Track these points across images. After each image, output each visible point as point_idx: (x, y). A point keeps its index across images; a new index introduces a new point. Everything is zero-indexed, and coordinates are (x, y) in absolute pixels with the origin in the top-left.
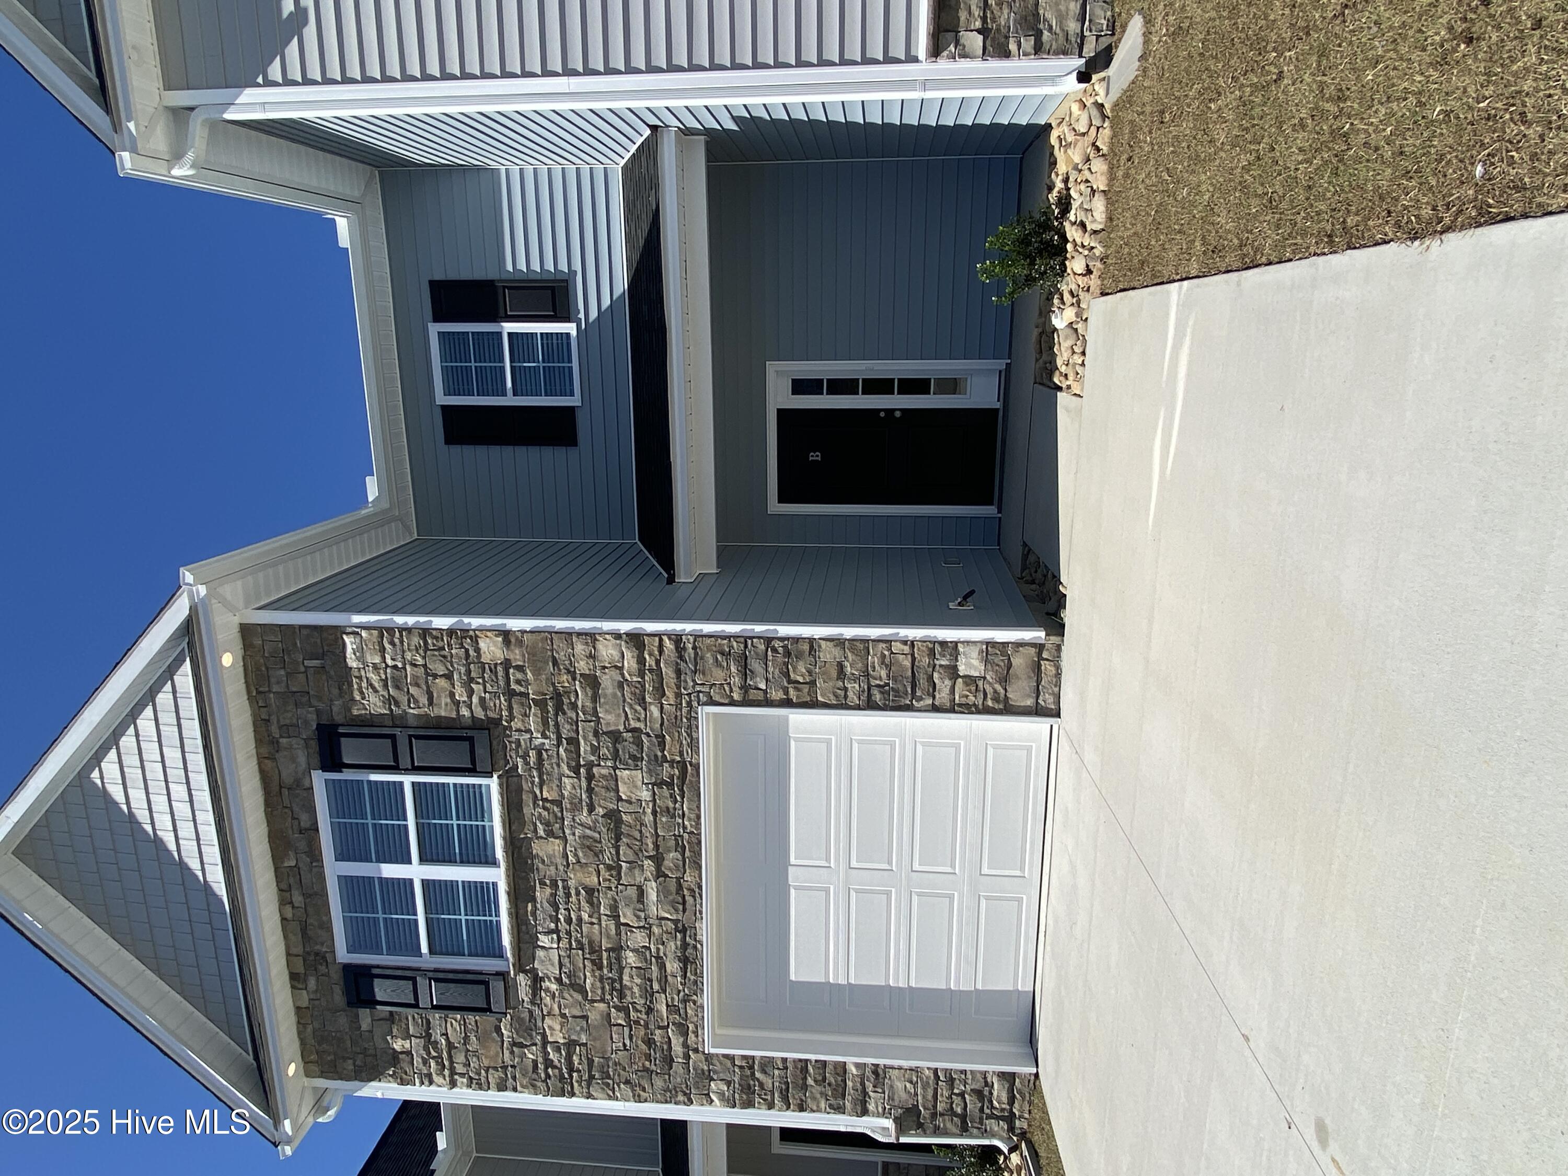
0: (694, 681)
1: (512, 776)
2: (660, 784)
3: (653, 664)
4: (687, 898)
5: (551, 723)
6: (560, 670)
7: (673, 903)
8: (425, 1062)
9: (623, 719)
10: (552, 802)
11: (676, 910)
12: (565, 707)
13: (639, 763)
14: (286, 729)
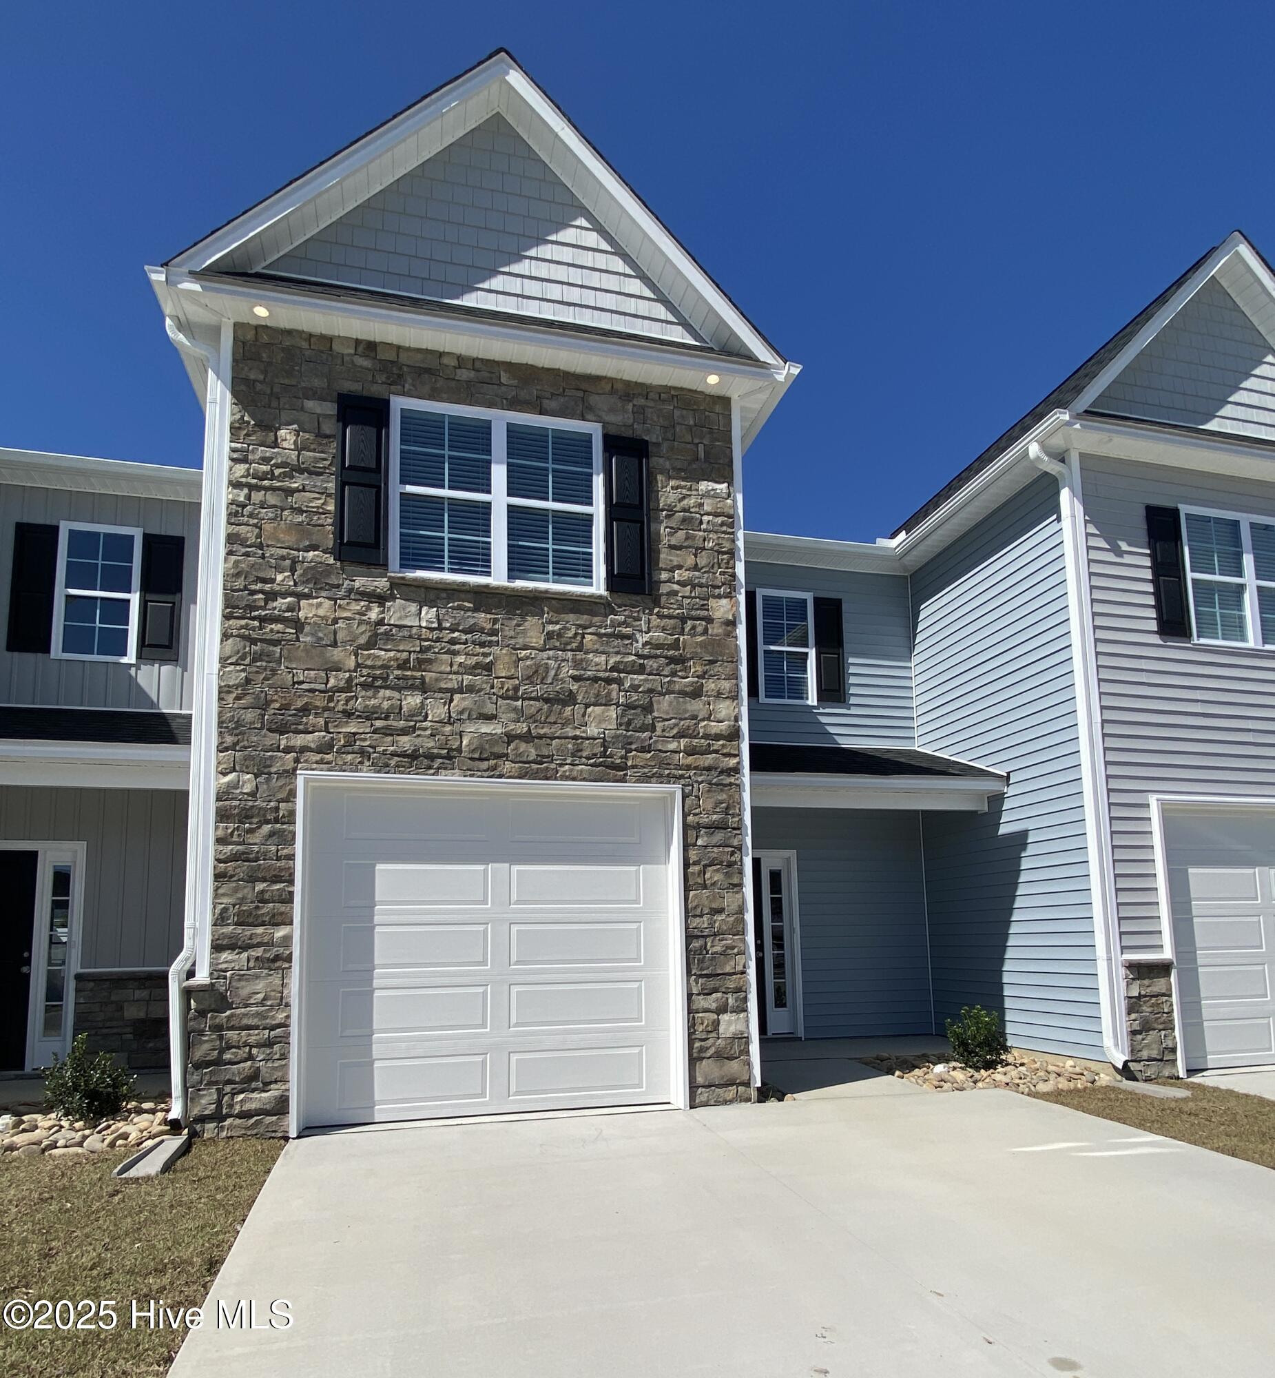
0: (702, 782)
1: (605, 608)
2: (605, 745)
3: (715, 748)
4: (486, 763)
5: (658, 652)
6: (705, 665)
7: (480, 748)
9: (665, 717)
10: (582, 642)
11: (473, 751)
12: (672, 666)
13: (623, 727)
14: (639, 412)
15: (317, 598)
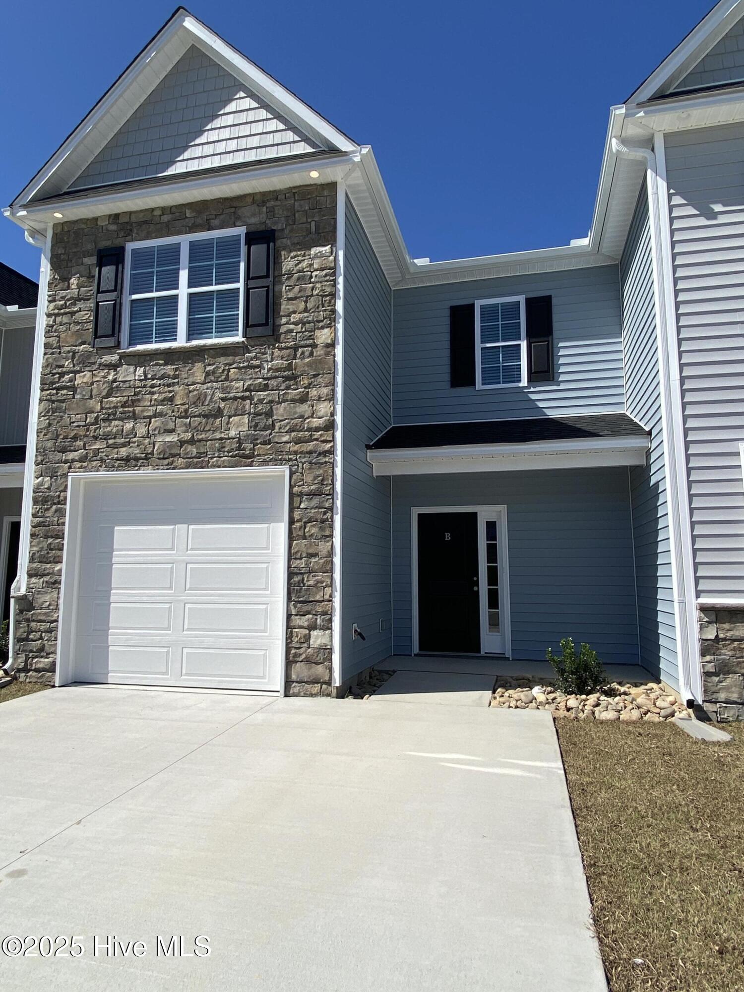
0: (305, 462)
1: (244, 350)
2: (240, 442)
3: (315, 437)
4: (167, 460)
5: (277, 374)
6: (311, 379)
7: (164, 451)
8: (63, 298)
9: (281, 418)
10: (228, 375)
11: (160, 454)
12: (288, 382)
13: (252, 429)
14: (271, 211)
15: (84, 372)
